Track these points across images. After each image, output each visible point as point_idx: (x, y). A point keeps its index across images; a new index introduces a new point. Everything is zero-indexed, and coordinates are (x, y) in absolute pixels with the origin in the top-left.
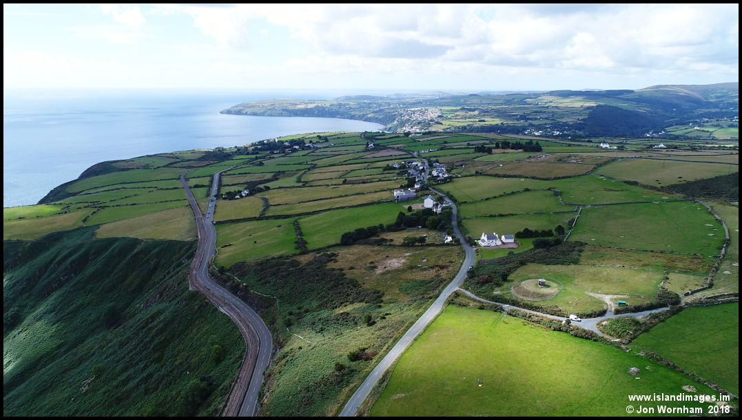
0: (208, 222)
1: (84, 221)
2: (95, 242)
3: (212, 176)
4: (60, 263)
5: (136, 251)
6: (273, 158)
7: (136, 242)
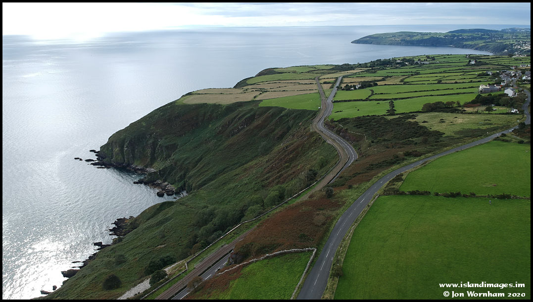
0: (329, 101)
1: (255, 97)
2: (259, 108)
3: (337, 78)
4: (239, 119)
5: (282, 115)
6: (385, 69)
7: (283, 109)
